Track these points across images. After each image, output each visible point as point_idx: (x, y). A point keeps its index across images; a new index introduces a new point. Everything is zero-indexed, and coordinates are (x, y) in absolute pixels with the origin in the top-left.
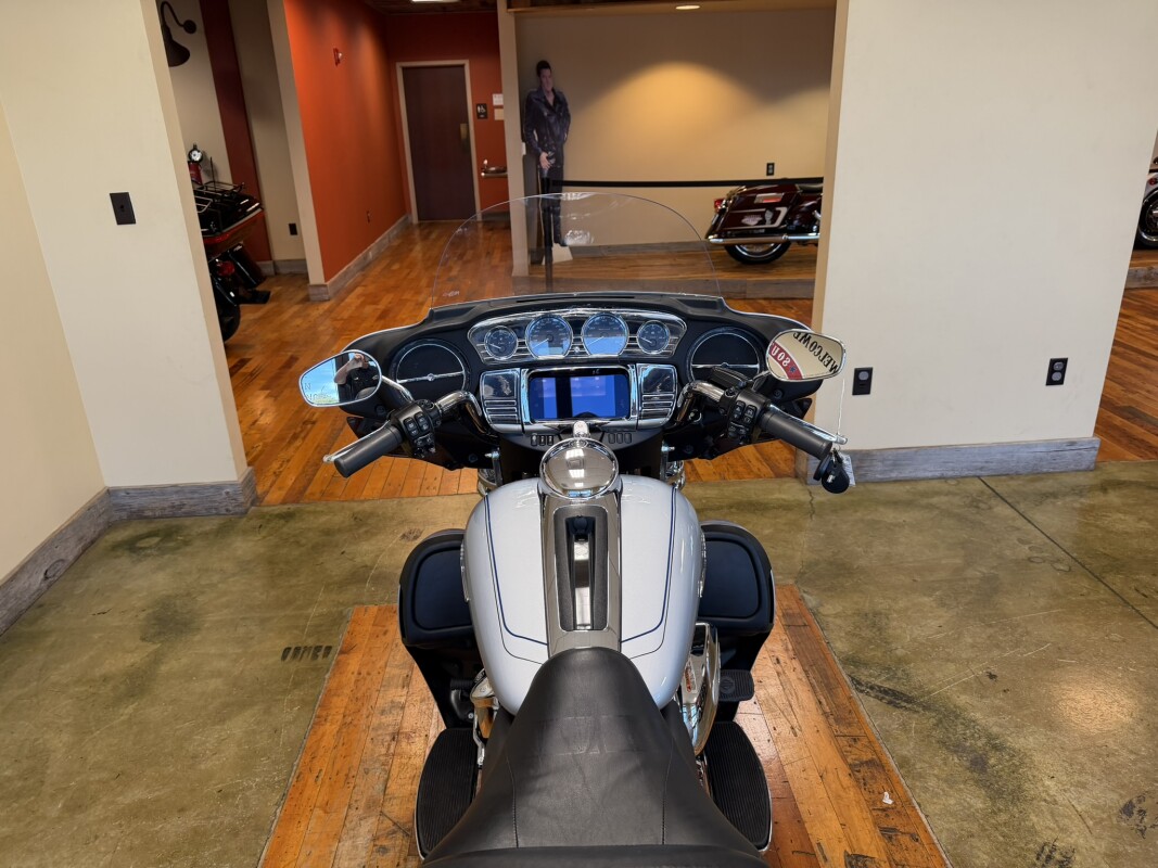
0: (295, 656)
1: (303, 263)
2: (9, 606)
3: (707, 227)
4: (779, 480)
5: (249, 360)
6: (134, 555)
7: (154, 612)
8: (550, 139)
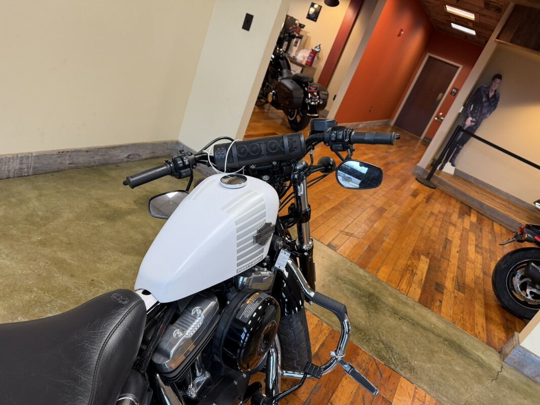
8: (479, 113)
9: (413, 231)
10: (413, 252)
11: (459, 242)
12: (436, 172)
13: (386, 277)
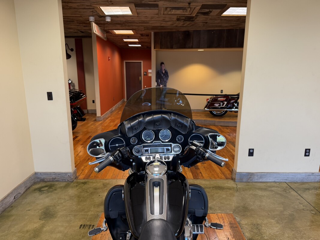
0: (83, 228)
1: (95, 110)
2: (3, 206)
3: (205, 106)
4: (227, 180)
5: (78, 136)
6: (40, 192)
7: (44, 211)
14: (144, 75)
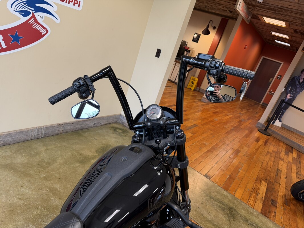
6: (114, 131)
8: (294, 91)
9: (257, 165)
10: (257, 179)
11: (286, 171)
12: (270, 126)
13: (241, 196)
14: (277, 78)
